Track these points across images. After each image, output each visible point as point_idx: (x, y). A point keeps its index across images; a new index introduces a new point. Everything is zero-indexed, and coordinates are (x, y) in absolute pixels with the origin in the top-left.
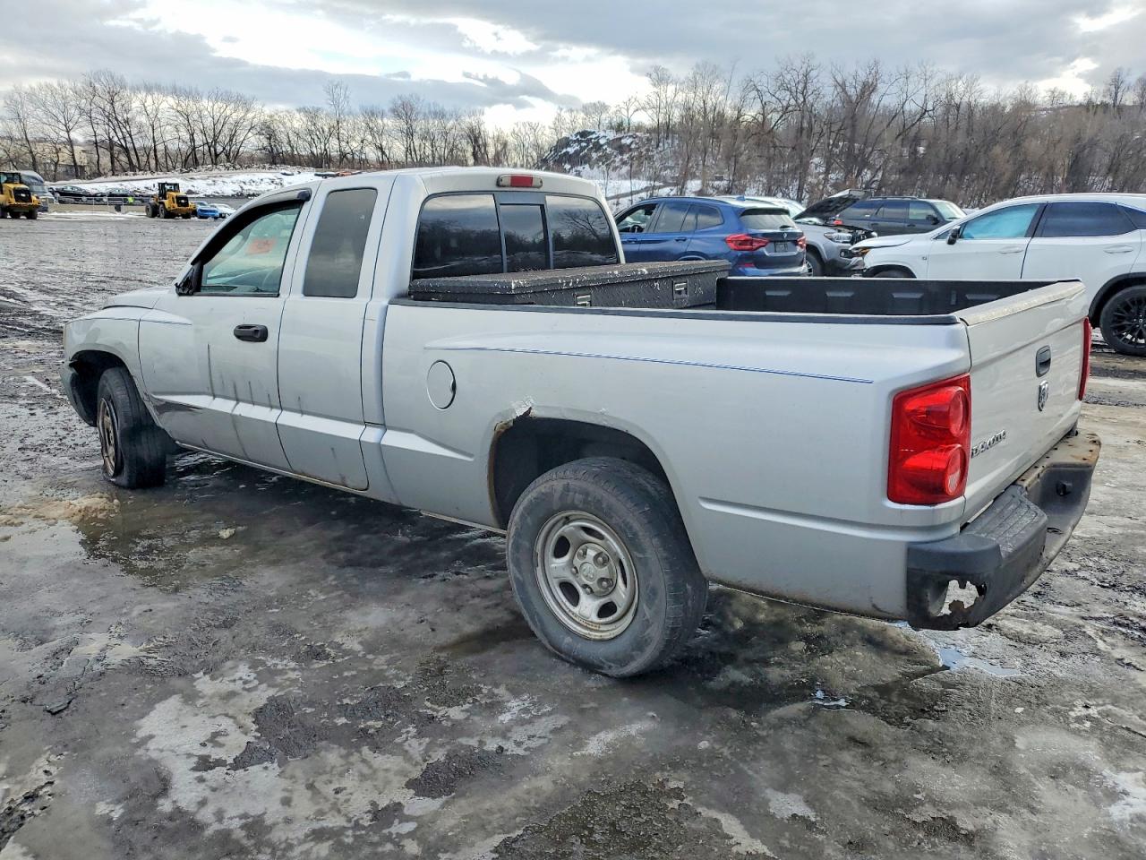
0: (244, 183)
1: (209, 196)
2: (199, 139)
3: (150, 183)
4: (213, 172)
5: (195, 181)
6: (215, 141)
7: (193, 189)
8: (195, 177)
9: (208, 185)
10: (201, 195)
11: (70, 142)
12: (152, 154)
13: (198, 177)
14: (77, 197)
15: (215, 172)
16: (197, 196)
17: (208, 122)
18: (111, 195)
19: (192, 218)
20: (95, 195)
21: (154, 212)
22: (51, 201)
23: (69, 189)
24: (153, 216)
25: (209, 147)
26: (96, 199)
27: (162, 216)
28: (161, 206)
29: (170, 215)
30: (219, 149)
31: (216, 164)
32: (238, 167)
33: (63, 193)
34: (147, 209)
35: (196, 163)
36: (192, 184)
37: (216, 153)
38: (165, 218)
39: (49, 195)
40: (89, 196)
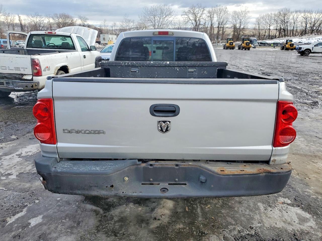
0: (319, 39)
1: (306, 44)
2: (308, 26)
3: (284, 40)
4: (310, 36)
5: (302, 39)
6: (314, 26)
7: (301, 41)
8: (303, 38)
9: (307, 40)
10: (303, 43)
11: (270, 29)
12: (292, 31)
13: (304, 38)
14: (264, 44)
15: (311, 36)
16: (302, 43)
17: (313, 20)
18: (274, 44)
19: (294, 50)
20: (269, 44)
21: (283, 48)
22: (257, 45)
23: (263, 42)
24: (282, 50)
25: (311, 28)
26: (269, 45)
27: (285, 49)
28: (285, 46)
29: (287, 49)
30: (315, 28)
31: (312, 33)
32: (319, 34)
33: (261, 43)
34: (281, 48)
35: (305, 33)
36: (301, 40)
37: (313, 29)
38: (285, 50)
39: (257, 44)
40: (267, 44)
